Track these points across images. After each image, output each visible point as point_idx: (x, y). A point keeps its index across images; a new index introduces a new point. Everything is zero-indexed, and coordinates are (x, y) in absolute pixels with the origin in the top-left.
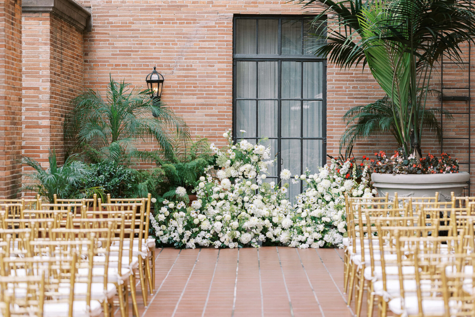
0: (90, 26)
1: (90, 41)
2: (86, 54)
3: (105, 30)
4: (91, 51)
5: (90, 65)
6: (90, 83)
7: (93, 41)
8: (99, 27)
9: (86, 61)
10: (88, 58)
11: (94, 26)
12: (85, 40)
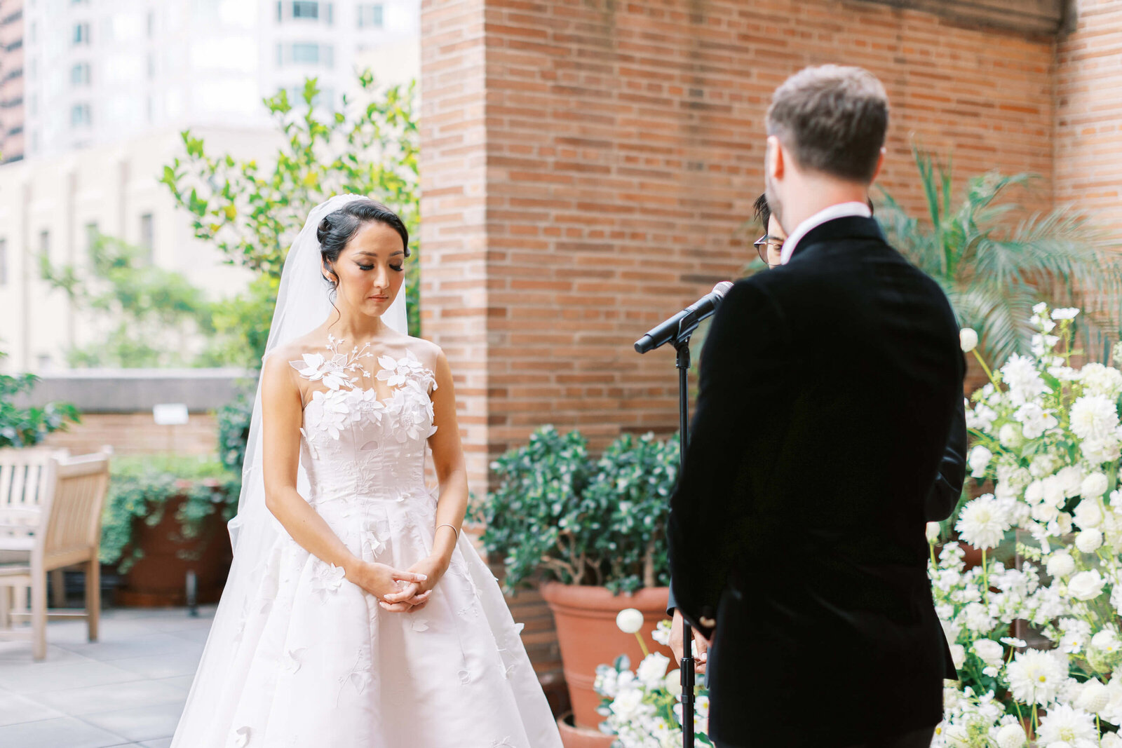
0: (1074, 16)
1: (1074, 59)
2: (1064, 103)
3: (1112, 20)
4: (1076, 90)
5: (1073, 134)
6: (1076, 187)
7: (1081, 58)
8: (1095, 13)
9: (1063, 124)
10: (1069, 114)
11: (1084, 15)
12: (1062, 61)
